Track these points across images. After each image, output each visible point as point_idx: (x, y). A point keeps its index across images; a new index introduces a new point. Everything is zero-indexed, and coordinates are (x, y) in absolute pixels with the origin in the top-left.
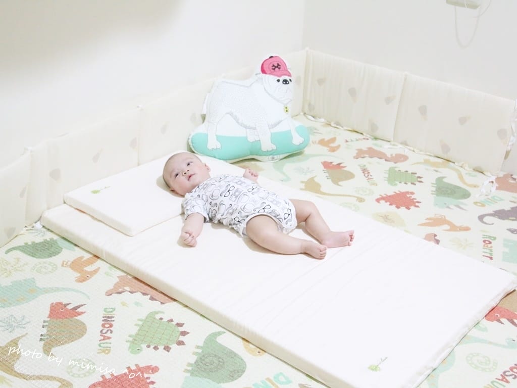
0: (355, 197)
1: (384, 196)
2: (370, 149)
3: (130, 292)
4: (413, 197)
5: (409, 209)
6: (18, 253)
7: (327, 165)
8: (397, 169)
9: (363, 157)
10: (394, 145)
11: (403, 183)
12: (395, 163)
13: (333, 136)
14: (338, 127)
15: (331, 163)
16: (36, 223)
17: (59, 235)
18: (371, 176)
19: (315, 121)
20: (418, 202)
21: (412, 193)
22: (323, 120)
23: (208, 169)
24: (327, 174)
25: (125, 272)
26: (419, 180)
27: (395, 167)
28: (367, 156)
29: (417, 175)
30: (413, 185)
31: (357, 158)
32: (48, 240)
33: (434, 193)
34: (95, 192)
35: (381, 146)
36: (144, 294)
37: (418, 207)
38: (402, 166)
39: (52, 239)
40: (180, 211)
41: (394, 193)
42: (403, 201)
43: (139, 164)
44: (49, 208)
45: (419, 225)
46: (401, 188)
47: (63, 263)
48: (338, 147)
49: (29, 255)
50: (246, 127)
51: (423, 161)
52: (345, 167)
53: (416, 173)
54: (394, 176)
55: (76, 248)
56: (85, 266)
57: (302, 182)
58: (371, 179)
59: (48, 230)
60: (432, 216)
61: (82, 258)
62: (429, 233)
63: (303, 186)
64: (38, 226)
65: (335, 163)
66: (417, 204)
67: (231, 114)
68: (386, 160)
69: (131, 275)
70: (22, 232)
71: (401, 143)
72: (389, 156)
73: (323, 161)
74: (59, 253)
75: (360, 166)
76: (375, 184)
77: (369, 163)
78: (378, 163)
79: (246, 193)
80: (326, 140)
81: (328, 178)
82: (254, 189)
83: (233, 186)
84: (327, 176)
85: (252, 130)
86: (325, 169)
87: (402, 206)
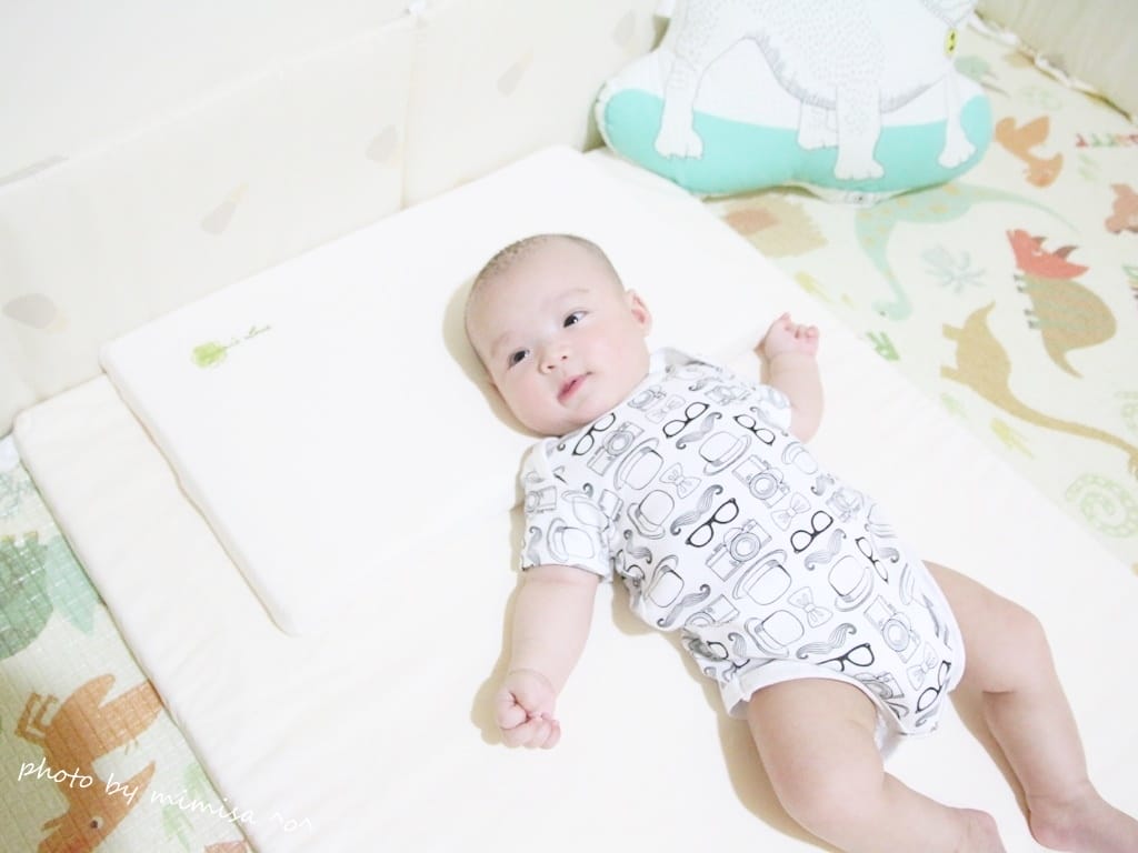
13: (1038, 113)
14: (1056, 73)
15: (1039, 240)
16: (2, 439)
19: (987, 37)
22: (1011, 38)
23: (642, 319)
34: (208, 355)
40: (512, 501)
43: (405, 206)
48: (1056, 163)
50: (802, 97)
59: (35, 485)
61: (102, 684)
63: (949, 353)
64: (8, 453)
65: (1050, 247)
67: (762, 42)
73: (1013, 228)
74: (33, 635)
75: (1127, 269)
79: (779, 558)
80: (1020, 124)
81: (1031, 325)
82: (818, 537)
83: (733, 501)
84: (1027, 312)
85: (819, 109)
86: (1021, 273)
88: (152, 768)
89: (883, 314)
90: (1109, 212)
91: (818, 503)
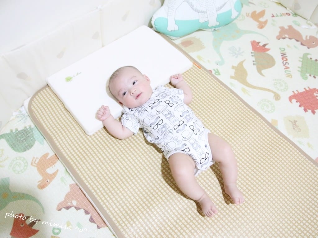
1: (296, 93)
2: (290, 27)
3: (75, 207)
7: (255, 45)
8: (309, 57)
9: (284, 38)
10: (309, 24)
11: (312, 76)
12: (308, 48)
15: (259, 43)
18: (288, 64)
24: (253, 59)
27: (308, 54)
28: (287, 36)
31: (279, 39)
32: (27, 128)
35: (299, 25)
36: (87, 212)
38: (313, 53)
39: (30, 127)
41: (304, 90)
43: (103, 46)
46: (311, 83)
47: (33, 161)
48: (266, 22)
50: (199, 12)
52: (268, 50)
56: (48, 167)
57: (233, 67)
58: (288, 68)
61: (47, 155)
63: (232, 72)
64: (23, 110)
65: (261, 44)
67: (188, 2)
68: (302, 44)
71: (316, 24)
72: (304, 38)
73: (252, 40)
75: (280, 48)
76: (290, 76)
77: (288, 46)
78: (295, 47)
79: (171, 131)
80: (257, 13)
81: (254, 64)
82: (180, 126)
83: (162, 120)
84: (253, 61)
85: (203, 14)
86: (253, 51)
87: (309, 109)
88: (58, 170)
89: (217, 64)
90: (278, 34)
91: (181, 119)
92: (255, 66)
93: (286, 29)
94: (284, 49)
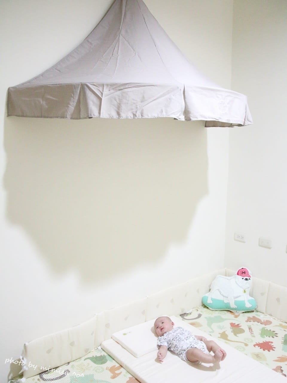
0: (243, 343)
1: (258, 343)
2: (254, 317)
4: (272, 344)
5: (269, 351)
6: (89, 361)
7: (232, 325)
8: (266, 329)
9: (250, 321)
10: (266, 315)
11: (268, 336)
12: (265, 325)
15: (234, 324)
16: (99, 346)
17: (107, 353)
18: (253, 332)
20: (274, 348)
21: (272, 342)
23: (173, 325)
24: (232, 330)
25: (133, 376)
26: (276, 335)
27: (265, 328)
28: (252, 321)
29: (275, 333)
30: (273, 338)
31: (247, 322)
32: (103, 355)
33: (283, 343)
34: (125, 334)
35: (259, 316)
37: (274, 350)
38: (268, 327)
39: (104, 355)
41: (263, 342)
42: (267, 346)
43: (146, 321)
44: (104, 340)
45: (273, 361)
46: (267, 339)
47: (107, 368)
49: (93, 362)
51: (279, 325)
52: (241, 326)
53: (275, 331)
54: (264, 332)
55: (113, 361)
56: (116, 370)
57: (219, 333)
58: (253, 333)
59: (103, 350)
60: (280, 356)
61: (115, 366)
62: (278, 365)
63: (219, 335)
64: (100, 348)
65: (236, 324)
66: (274, 349)
67: (219, 290)
68: (261, 324)
69: (134, 377)
70: (92, 350)
71: (269, 315)
72: (263, 321)
73: (231, 322)
74: (106, 362)
75: (248, 326)
76: (254, 336)
77: (253, 325)
78: (257, 325)
86: (231, 327)
87: (266, 349)
88: (122, 372)
90: (246, 320)
92: (233, 333)
93: (251, 318)
94: (250, 326)
